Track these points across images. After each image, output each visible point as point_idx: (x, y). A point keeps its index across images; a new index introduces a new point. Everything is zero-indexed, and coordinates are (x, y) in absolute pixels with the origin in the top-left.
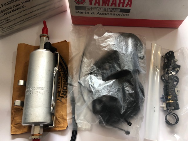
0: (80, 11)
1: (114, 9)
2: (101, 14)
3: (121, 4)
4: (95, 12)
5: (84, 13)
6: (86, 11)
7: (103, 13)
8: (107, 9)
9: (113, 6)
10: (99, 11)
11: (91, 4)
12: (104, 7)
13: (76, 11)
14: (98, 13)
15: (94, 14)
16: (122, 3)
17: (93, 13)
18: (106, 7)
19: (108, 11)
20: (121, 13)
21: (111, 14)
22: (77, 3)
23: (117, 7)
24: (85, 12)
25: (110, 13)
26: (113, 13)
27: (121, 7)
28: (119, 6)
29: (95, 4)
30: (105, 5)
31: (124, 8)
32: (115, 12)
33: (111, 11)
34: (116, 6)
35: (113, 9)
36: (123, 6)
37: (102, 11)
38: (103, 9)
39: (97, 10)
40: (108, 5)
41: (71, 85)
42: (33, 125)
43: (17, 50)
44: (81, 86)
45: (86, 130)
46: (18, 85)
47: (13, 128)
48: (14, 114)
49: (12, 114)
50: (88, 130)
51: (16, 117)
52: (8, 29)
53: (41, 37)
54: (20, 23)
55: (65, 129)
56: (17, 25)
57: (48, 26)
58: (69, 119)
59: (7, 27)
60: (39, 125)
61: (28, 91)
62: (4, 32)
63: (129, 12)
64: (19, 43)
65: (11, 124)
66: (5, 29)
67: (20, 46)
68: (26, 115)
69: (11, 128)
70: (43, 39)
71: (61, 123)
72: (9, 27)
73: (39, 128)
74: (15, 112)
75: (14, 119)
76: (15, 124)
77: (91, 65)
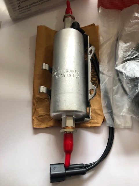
41: (103, 73)
42: (63, 117)
43: (36, 35)
45: (125, 128)
46: (43, 69)
47: (35, 120)
48: (35, 105)
49: (33, 104)
50: (128, 128)
51: (38, 108)
52: (25, 9)
53: (65, 17)
54: (39, 3)
55: (100, 125)
56: (36, 5)
57: (72, 7)
58: (105, 113)
59: (25, 7)
64: (38, 25)
65: (33, 115)
66: (22, 9)
67: (39, 28)
69: (33, 120)
70: (69, 19)
71: (94, 118)
72: (27, 7)
73: (72, 120)
74: (36, 102)
75: (35, 110)
76: (38, 116)
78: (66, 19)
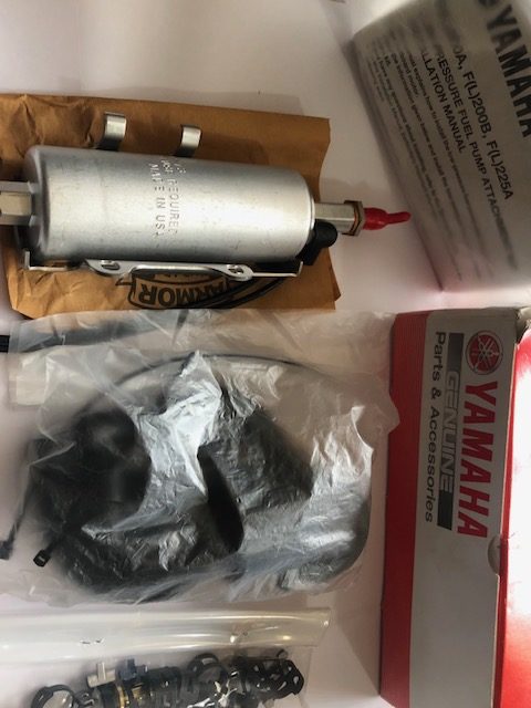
0: (445, 347)
1: (451, 473)
2: (433, 425)
3: (468, 499)
4: (439, 403)
5: (436, 362)
6: (443, 372)
7: (439, 431)
8: (452, 445)
9: (461, 470)
10: (445, 419)
11: (470, 390)
12: (461, 437)
13: (444, 334)
14: (435, 413)
15: (433, 397)
16: (474, 500)
17: (436, 393)
18: (460, 446)
19: (445, 450)
20: (436, 495)
21: (432, 459)
22: (474, 343)
23: (458, 483)
24: (440, 367)
25: (438, 455)
26: (437, 465)
27: (458, 496)
28: (463, 490)
29: (468, 405)
30: (465, 441)
31: (456, 509)
32: (442, 473)
33: (444, 461)
34: (464, 478)
35: (452, 467)
36: (462, 504)
37: (444, 428)
38: (453, 432)
39: (447, 410)
40: (465, 452)
41: (182, 320)
42: (31, 188)
43: (306, 114)
44: (179, 364)
45: (10, 385)
46: (182, 127)
47: (16, 104)
48: (68, 105)
49: (70, 99)
50: (9, 395)
51: (57, 114)
52: (381, 80)
53: (355, 204)
54: (403, 125)
55: (14, 307)
56: (396, 116)
57: (390, 229)
58: (51, 320)
59: (388, 81)
60: (34, 213)
61: (162, 169)
62: (369, 65)
63: (439, 524)
64: (331, 122)
65: (30, 96)
66: (381, 71)
67: (322, 124)
68: (75, 165)
69: (17, 96)
70: (348, 217)
71: (35, 290)
72: (387, 86)
73: (21, 214)
74: (79, 108)
75: (52, 105)
76: (30, 111)
77: (257, 397)
78: (350, 209)
